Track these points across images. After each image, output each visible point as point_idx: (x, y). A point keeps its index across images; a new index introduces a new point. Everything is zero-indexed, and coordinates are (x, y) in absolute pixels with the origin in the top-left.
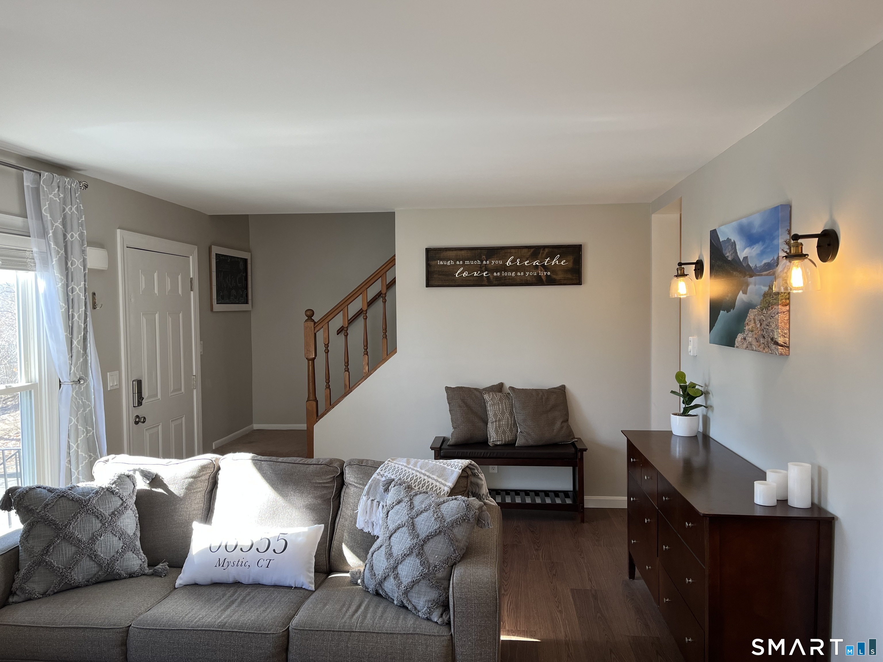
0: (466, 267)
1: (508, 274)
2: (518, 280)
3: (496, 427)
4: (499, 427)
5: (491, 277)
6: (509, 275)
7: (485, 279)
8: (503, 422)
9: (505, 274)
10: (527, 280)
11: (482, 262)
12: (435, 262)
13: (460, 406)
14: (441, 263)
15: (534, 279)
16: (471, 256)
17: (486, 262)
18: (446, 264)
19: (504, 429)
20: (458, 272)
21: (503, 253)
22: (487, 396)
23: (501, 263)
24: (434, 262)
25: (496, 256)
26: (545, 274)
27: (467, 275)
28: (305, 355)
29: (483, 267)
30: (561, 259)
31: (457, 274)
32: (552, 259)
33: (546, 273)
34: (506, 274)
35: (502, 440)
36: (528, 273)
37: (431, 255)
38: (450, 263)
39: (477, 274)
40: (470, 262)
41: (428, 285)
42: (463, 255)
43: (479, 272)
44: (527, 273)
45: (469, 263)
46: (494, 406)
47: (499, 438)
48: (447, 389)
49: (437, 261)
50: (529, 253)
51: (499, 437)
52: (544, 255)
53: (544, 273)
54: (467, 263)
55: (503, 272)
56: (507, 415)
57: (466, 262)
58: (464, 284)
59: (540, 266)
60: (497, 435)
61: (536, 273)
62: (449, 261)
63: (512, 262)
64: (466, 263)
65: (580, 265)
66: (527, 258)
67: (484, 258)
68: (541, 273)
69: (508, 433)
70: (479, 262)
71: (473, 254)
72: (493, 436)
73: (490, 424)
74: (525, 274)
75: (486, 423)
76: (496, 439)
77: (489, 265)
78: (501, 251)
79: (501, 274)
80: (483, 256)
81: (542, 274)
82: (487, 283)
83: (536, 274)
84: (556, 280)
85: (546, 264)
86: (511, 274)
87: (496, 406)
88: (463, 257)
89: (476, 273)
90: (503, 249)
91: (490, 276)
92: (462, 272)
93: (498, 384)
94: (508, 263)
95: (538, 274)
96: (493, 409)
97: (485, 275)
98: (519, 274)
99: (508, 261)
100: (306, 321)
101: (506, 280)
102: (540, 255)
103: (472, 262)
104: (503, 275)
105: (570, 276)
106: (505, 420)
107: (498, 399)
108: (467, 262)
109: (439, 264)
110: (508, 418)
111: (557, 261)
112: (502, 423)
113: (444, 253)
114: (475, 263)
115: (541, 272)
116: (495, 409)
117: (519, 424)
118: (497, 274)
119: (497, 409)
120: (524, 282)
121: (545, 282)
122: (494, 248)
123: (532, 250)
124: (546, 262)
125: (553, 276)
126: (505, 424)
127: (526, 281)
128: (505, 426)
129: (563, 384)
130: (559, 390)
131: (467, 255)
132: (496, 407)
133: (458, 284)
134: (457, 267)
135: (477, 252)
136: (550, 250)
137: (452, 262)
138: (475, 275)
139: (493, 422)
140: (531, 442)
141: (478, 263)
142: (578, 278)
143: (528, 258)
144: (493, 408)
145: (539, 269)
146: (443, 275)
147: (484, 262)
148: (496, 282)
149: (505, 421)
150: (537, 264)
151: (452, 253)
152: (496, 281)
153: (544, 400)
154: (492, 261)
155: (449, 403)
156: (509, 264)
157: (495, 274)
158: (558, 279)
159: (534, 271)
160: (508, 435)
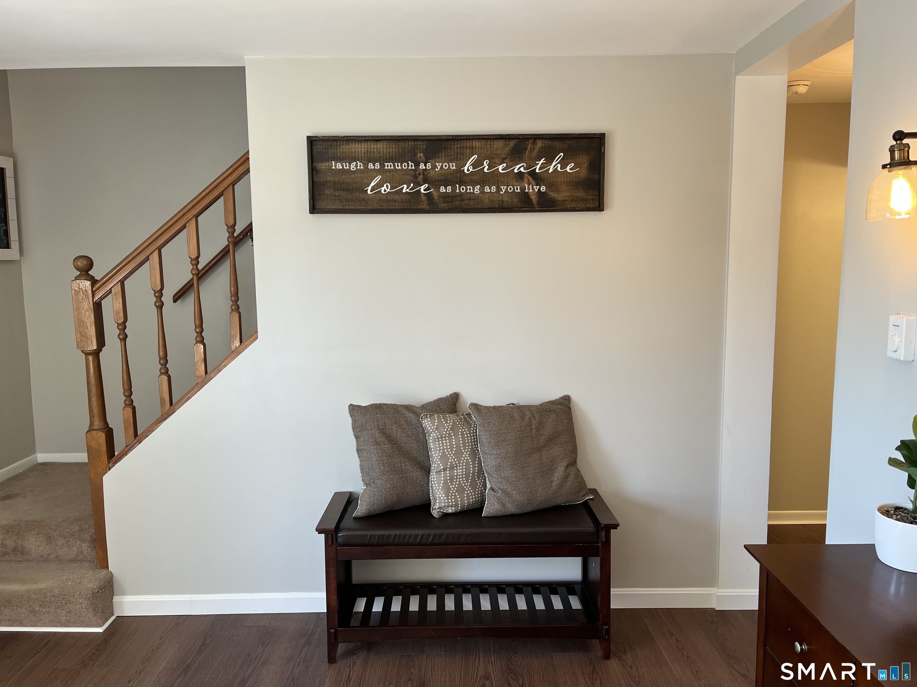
0: (387, 174)
1: (467, 189)
2: (486, 201)
3: (445, 481)
4: (452, 480)
5: (435, 194)
6: (468, 191)
7: (424, 198)
8: (459, 471)
9: (461, 189)
10: (502, 201)
11: (417, 165)
12: (327, 164)
13: (377, 443)
14: (339, 166)
15: (515, 200)
16: (396, 153)
17: (425, 165)
18: (348, 167)
19: (460, 484)
20: (372, 184)
21: (457, 148)
22: (428, 422)
23: (454, 168)
24: (324, 164)
25: (443, 155)
26: (536, 190)
27: (388, 190)
28: (77, 345)
29: (419, 174)
30: (566, 161)
31: (369, 188)
32: (550, 161)
33: (538, 187)
34: (463, 189)
35: (456, 505)
36: (505, 187)
37: (319, 150)
38: (356, 166)
39: (407, 188)
40: (394, 166)
41: (314, 209)
42: (382, 150)
43: (412, 185)
44: (502, 187)
45: (392, 168)
46: (442, 441)
47: (452, 502)
48: (354, 409)
49: (330, 163)
50: (507, 149)
51: (451, 499)
52: (535, 152)
53: (535, 187)
54: (389, 168)
55: (457, 185)
56: (466, 456)
57: (386, 164)
58: (384, 207)
59: (526, 175)
60: (447, 497)
61: (519, 187)
62: (355, 163)
63: (474, 165)
64: (386, 168)
65: (602, 172)
66: (502, 158)
67: (420, 157)
68: (529, 189)
69: (468, 490)
70: (412, 166)
71: (400, 150)
72: (439, 497)
73: (434, 475)
74: (499, 189)
75: (426, 470)
76: (445, 502)
77: (431, 171)
78: (454, 145)
79: (454, 190)
80: (420, 152)
81: (531, 191)
82: (427, 207)
83: (519, 191)
84: (556, 201)
85: (537, 171)
86: (473, 190)
87: (446, 440)
88: (382, 154)
89: (405, 186)
90: (457, 140)
91: (434, 192)
92: (380, 185)
93: (451, 395)
94: (468, 168)
95: (522, 189)
96: (440, 447)
97: (422, 191)
98: (487, 189)
99: (467, 165)
100: (77, 278)
101: (464, 200)
102: (527, 152)
103: (398, 166)
104: (458, 191)
105: (581, 194)
106: (462, 466)
107: (448, 426)
108: (388, 165)
109: (334, 168)
110: (467, 462)
111: (559, 165)
112: (457, 472)
113: (344, 147)
114: (405, 166)
115: (529, 185)
116: (443, 446)
117: (488, 473)
118: (446, 189)
119: (447, 446)
120: (496, 205)
121: (536, 206)
122: (440, 138)
123: (512, 143)
124: (538, 167)
125: (551, 193)
126: (462, 475)
127: (500, 203)
128: (462, 478)
129: (567, 394)
130: (559, 406)
131: (388, 151)
132: (446, 443)
133: (372, 207)
134: (369, 175)
135: (407, 146)
136: (546, 142)
137: (360, 165)
138: (404, 191)
139: (440, 471)
140: (511, 508)
141: (410, 168)
142: (597, 198)
143: (505, 159)
144: (439, 444)
145: (526, 180)
146: (344, 190)
147: (422, 166)
148: (445, 205)
149: (462, 469)
150: (522, 169)
151: (359, 146)
152: (444, 203)
153: (533, 427)
154: (437, 164)
155: (357, 437)
156: (468, 170)
157: (442, 189)
158: (559, 199)
159: (515, 183)
160: (468, 494)
